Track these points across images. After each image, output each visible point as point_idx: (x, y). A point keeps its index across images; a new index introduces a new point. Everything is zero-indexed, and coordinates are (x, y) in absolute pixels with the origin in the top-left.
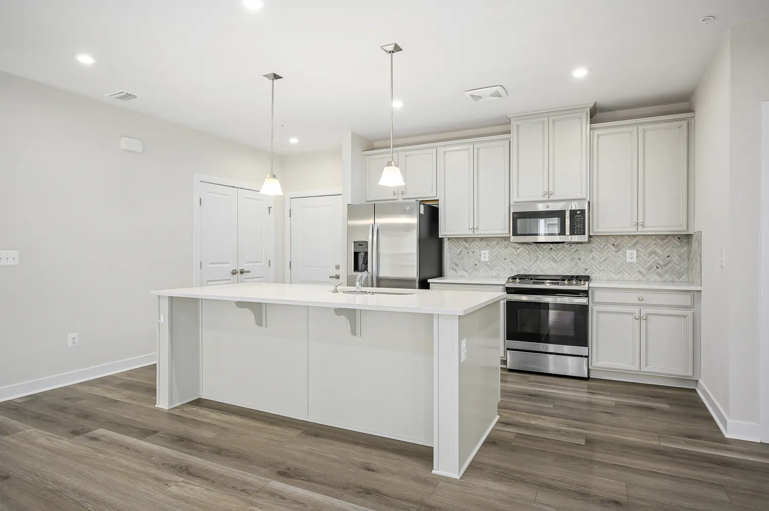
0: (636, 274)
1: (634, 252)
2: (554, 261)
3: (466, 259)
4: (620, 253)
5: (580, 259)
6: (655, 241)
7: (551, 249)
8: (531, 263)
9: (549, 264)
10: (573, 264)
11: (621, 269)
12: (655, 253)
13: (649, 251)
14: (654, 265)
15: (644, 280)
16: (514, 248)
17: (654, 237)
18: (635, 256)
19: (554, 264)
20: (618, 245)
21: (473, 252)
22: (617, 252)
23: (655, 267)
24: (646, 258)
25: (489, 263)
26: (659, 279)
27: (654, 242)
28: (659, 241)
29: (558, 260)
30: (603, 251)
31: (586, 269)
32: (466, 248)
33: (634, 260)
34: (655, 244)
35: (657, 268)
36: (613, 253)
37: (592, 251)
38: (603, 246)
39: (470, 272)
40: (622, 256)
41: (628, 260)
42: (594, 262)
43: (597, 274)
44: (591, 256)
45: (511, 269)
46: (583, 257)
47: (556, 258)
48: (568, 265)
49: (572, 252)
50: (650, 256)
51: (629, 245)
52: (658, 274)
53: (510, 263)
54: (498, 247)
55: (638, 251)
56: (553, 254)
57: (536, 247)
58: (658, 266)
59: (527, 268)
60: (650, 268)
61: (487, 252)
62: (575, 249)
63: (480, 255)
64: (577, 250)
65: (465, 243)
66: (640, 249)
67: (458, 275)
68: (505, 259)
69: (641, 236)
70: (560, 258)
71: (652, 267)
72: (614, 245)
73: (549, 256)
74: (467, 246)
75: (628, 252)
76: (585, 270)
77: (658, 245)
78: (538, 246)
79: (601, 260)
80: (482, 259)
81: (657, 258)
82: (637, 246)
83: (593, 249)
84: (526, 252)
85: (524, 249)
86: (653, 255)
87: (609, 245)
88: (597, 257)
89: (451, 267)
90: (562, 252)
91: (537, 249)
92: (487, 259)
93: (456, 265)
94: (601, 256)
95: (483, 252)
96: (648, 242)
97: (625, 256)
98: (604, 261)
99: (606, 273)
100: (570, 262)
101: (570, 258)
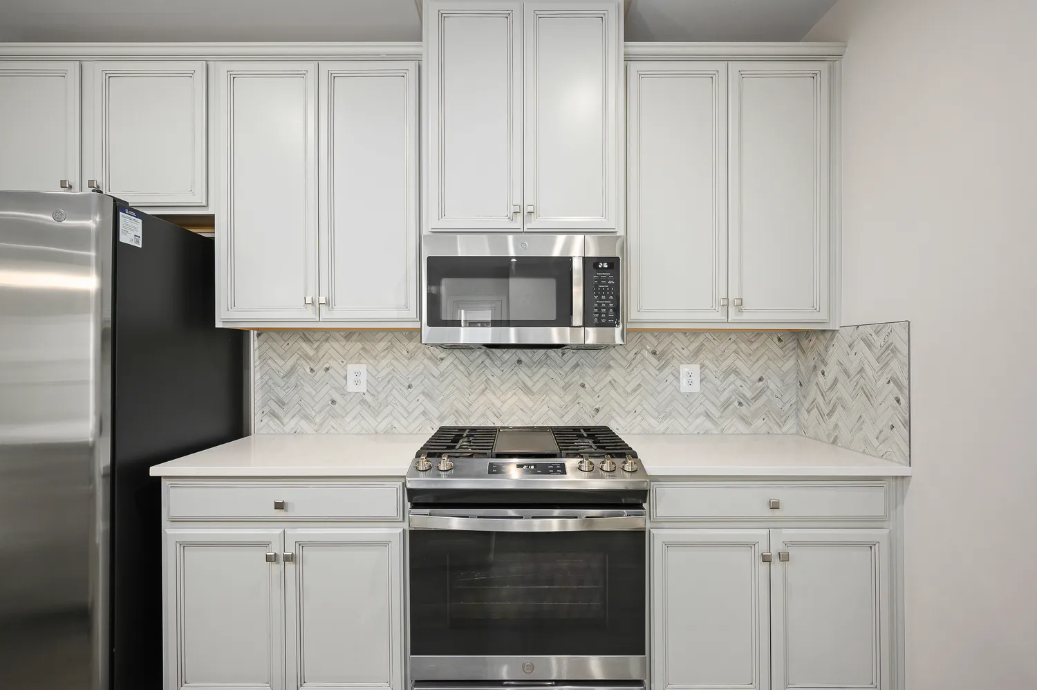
0: (698, 421)
1: (695, 368)
2: (527, 390)
3: (308, 388)
4: (667, 371)
5: (583, 386)
6: (737, 344)
7: (519, 362)
8: (472, 397)
9: (515, 398)
10: (568, 398)
11: (668, 410)
12: (736, 372)
13: (724, 366)
14: (733, 397)
15: (715, 432)
16: (430, 358)
17: (733, 337)
18: (696, 379)
19: (525, 398)
20: (663, 353)
21: (327, 369)
22: (661, 369)
23: (736, 404)
24: (717, 382)
25: (368, 398)
26: (742, 428)
27: (734, 347)
28: (743, 346)
29: (534, 389)
30: (632, 367)
31: (597, 410)
32: (306, 357)
33: (696, 387)
34: (735, 352)
35: (740, 404)
36: (654, 372)
37: (610, 367)
38: (631, 355)
39: (318, 420)
40: (671, 378)
41: (684, 387)
42: (613, 393)
43: (618, 418)
44: (609, 378)
45: (424, 413)
46: (589, 382)
47: (530, 384)
48: (555, 398)
49: (567, 369)
50: (725, 378)
51: (686, 352)
52: (743, 419)
53: (422, 397)
54: (390, 356)
55: (702, 366)
56: (523, 374)
57: (484, 357)
58: (741, 400)
59: (461, 407)
60: (726, 405)
61: (362, 368)
62: (573, 362)
63: (345, 378)
64: (577, 365)
65: (304, 345)
66: (707, 362)
67: (287, 429)
68: (410, 387)
69: (708, 335)
70: (539, 385)
71: (730, 404)
72: (654, 353)
73: (515, 378)
74: (311, 353)
75: (685, 369)
76: (593, 412)
77: (741, 354)
78: (488, 355)
79: (629, 389)
80: (351, 387)
81: (739, 382)
82: (701, 356)
83: (611, 363)
84: (461, 368)
85: (456, 362)
86: (732, 377)
87: (646, 354)
88: (621, 381)
89: (266, 409)
90: (544, 370)
91: (488, 362)
92: (363, 388)
93: (281, 403)
94: (628, 378)
95: (352, 368)
96: (723, 347)
97: (678, 379)
98: (635, 390)
99: (639, 418)
100: (562, 393)
101: (562, 384)
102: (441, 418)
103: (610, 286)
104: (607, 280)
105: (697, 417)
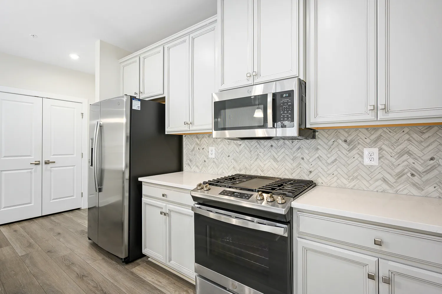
0: (378, 183)
1: (376, 150)
2: (275, 160)
3: (198, 156)
4: (354, 152)
5: (303, 159)
6: (409, 135)
7: (272, 146)
8: (252, 162)
9: (270, 163)
10: (295, 165)
11: (356, 175)
12: (409, 153)
13: (398, 149)
14: (406, 170)
15: (391, 191)
16: (236, 145)
17: (406, 130)
18: (376, 156)
19: (274, 164)
20: (352, 141)
21: (203, 149)
22: (350, 150)
23: (409, 175)
24: (393, 160)
25: (215, 160)
26: (414, 191)
27: (407, 137)
28: (415, 136)
29: (278, 160)
30: (331, 149)
31: (311, 172)
32: (197, 144)
33: (375, 163)
34: (408, 140)
35: (413, 175)
36: (345, 152)
37: (318, 149)
38: (331, 143)
39: (200, 168)
40: (357, 156)
41: (367, 161)
42: (320, 163)
43: (323, 177)
44: (317, 155)
45: (234, 167)
46: (306, 157)
47: (276, 157)
48: (289, 164)
49: (294, 149)
50: (399, 157)
51: (368, 141)
52: (414, 185)
53: (233, 161)
54: (222, 144)
55: (380, 149)
56: (273, 152)
57: (256, 144)
58: (414, 173)
59: (247, 166)
60: (400, 175)
61: (213, 148)
62: (297, 146)
63: (208, 152)
64: (299, 148)
65: (197, 140)
66: (384, 147)
67: (192, 170)
68: (229, 156)
69: (385, 129)
70: (281, 157)
71: (404, 175)
72: (345, 141)
73: (270, 154)
74: (199, 142)
75: (366, 151)
76: (308, 173)
77: (414, 141)
78: (258, 143)
79: (329, 161)
80: (210, 156)
81: (411, 161)
82: (380, 143)
83: (319, 147)
84: (247, 148)
85: (246, 146)
86: (406, 157)
87: (340, 141)
88: (324, 157)
89: (187, 163)
90: (283, 150)
91: (258, 146)
92: (213, 156)
93: (191, 161)
94: (329, 155)
95: (210, 148)
96: (397, 137)
97: (362, 157)
98: (333, 162)
99: (336, 178)
100: (292, 162)
101: (292, 157)
102: (240, 170)
103: (289, 105)
104: (287, 103)
105: (377, 180)
